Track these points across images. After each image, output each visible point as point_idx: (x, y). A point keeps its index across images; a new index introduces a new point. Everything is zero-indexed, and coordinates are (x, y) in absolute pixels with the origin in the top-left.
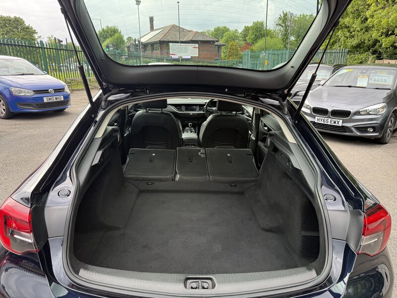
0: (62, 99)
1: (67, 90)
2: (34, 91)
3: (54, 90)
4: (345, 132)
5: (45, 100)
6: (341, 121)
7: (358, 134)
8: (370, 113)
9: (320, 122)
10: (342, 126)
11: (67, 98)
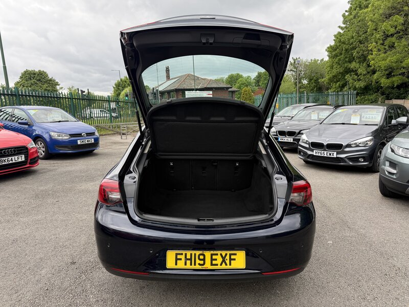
0: (93, 142)
1: (97, 134)
2: (70, 135)
3: (86, 134)
4: (340, 163)
5: (79, 142)
6: (335, 153)
7: (351, 163)
8: (360, 145)
9: (318, 155)
10: (337, 157)
11: (97, 140)
